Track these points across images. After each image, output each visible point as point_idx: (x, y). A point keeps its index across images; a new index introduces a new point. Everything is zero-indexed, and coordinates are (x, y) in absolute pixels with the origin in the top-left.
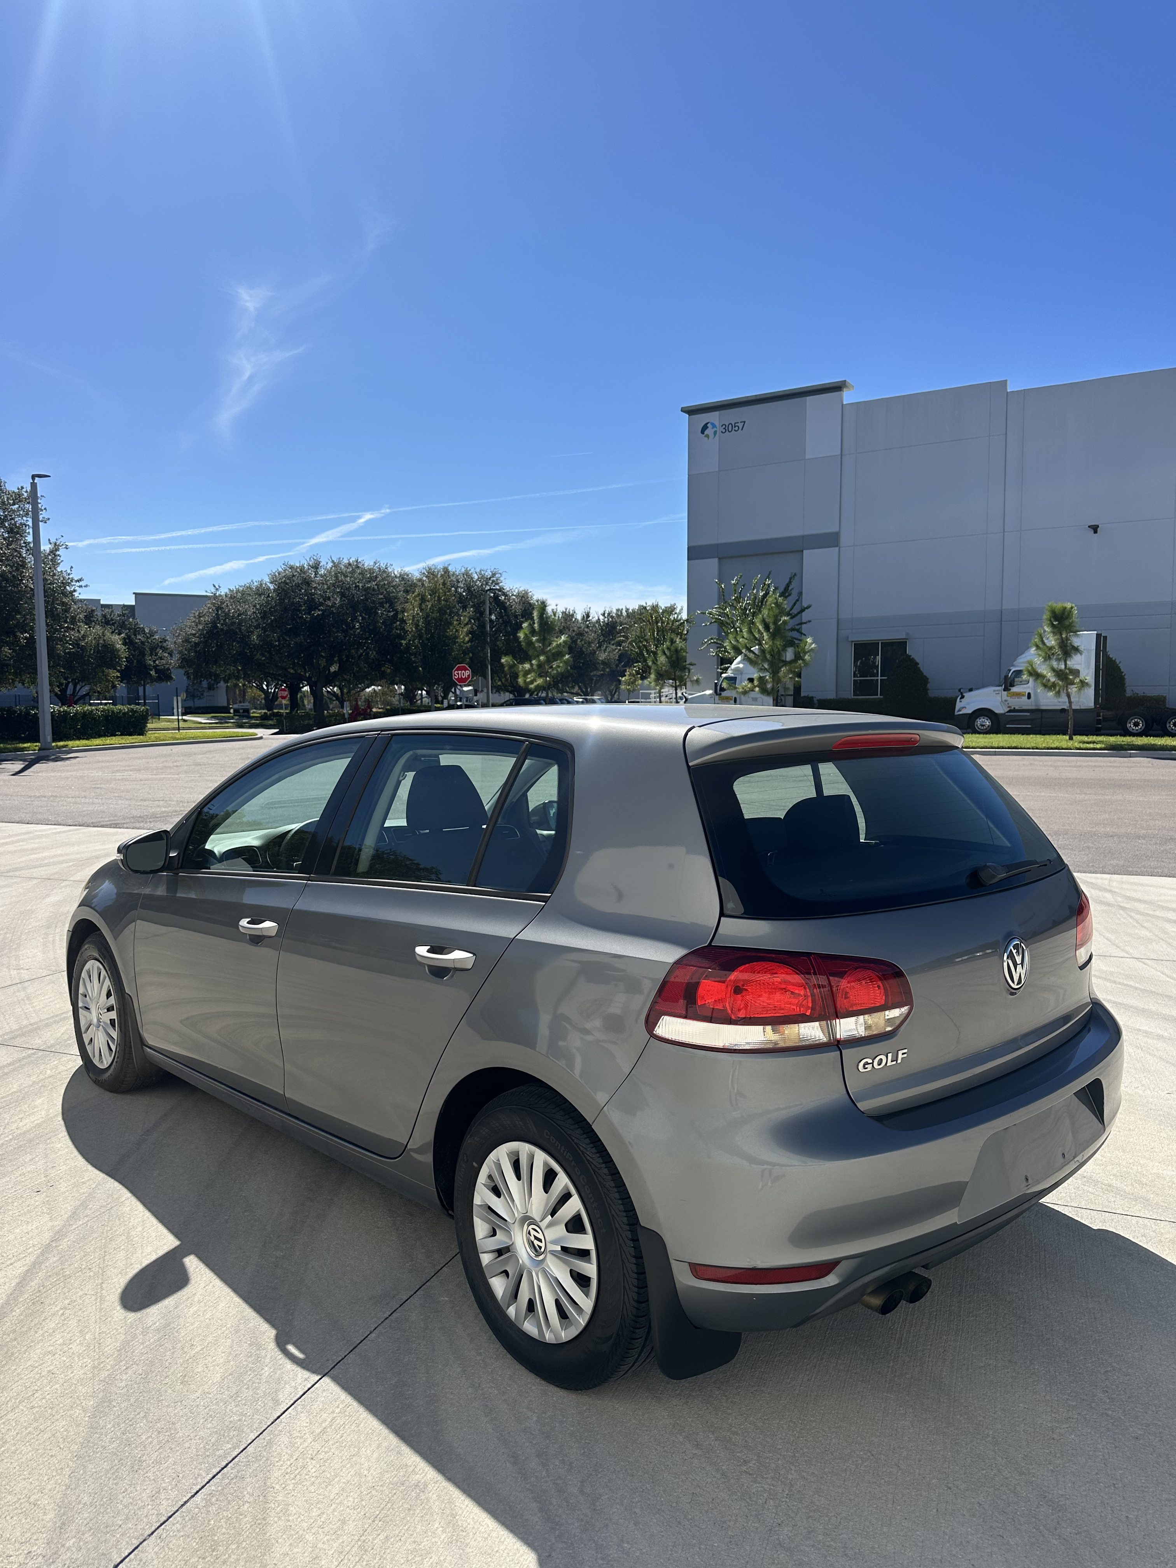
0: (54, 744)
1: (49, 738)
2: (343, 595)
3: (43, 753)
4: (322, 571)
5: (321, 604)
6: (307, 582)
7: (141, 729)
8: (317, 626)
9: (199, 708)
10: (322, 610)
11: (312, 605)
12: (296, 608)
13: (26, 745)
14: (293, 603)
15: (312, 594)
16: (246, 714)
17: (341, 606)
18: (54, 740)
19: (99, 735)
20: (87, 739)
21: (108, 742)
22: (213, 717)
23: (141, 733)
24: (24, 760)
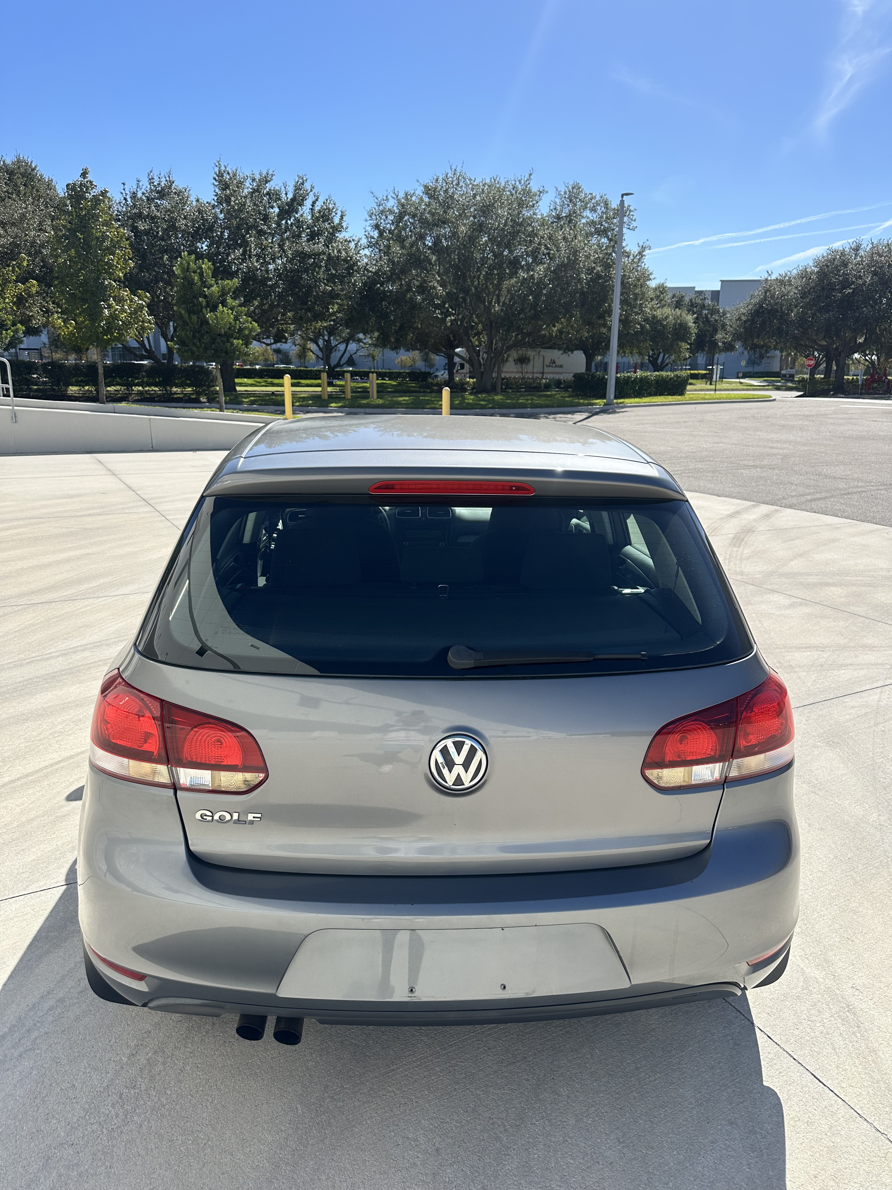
0: (615, 401)
1: (612, 396)
2: (875, 273)
3: (607, 407)
4: (861, 253)
5: (853, 283)
6: (845, 264)
7: (682, 391)
8: (848, 303)
9: (757, 373)
10: (853, 288)
11: (845, 284)
12: (831, 287)
13: (597, 401)
14: (830, 283)
15: (847, 274)
16: (791, 378)
17: (872, 284)
18: (616, 397)
19: (650, 395)
20: (640, 398)
21: (654, 400)
22: (765, 381)
23: (682, 393)
24: (589, 412)
